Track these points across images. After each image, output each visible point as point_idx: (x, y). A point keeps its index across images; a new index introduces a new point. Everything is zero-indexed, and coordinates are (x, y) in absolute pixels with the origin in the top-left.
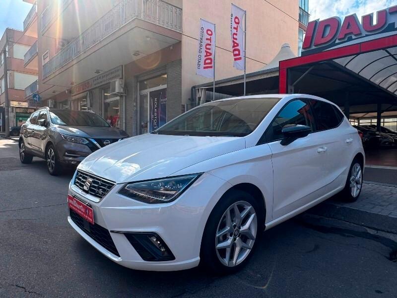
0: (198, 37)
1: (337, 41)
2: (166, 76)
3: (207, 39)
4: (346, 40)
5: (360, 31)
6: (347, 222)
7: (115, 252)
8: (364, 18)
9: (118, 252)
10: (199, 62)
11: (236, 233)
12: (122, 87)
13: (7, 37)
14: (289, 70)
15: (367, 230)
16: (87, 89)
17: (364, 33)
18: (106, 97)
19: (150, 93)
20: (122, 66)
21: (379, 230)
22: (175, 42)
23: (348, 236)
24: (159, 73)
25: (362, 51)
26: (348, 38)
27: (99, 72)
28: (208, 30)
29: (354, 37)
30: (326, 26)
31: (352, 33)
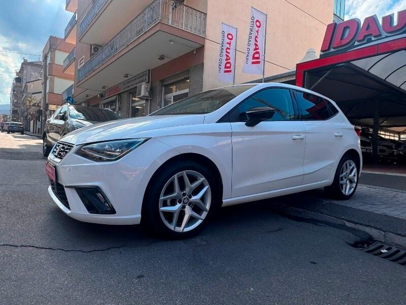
0: (220, 41)
1: (356, 43)
2: (188, 81)
3: (228, 43)
4: (365, 42)
5: (380, 32)
6: (328, 215)
7: (66, 204)
8: (384, 19)
9: (68, 205)
10: (220, 65)
11: (186, 201)
12: (147, 91)
13: (50, 44)
14: (306, 73)
15: (345, 223)
16: (117, 93)
17: (384, 34)
18: (134, 102)
19: (174, 97)
20: (149, 70)
21: (357, 223)
22: (198, 46)
23: (320, 226)
24: (183, 78)
25: (379, 52)
26: (368, 39)
27: (127, 77)
28: (228, 35)
29: (373, 39)
30: (345, 28)
31: (371, 35)
